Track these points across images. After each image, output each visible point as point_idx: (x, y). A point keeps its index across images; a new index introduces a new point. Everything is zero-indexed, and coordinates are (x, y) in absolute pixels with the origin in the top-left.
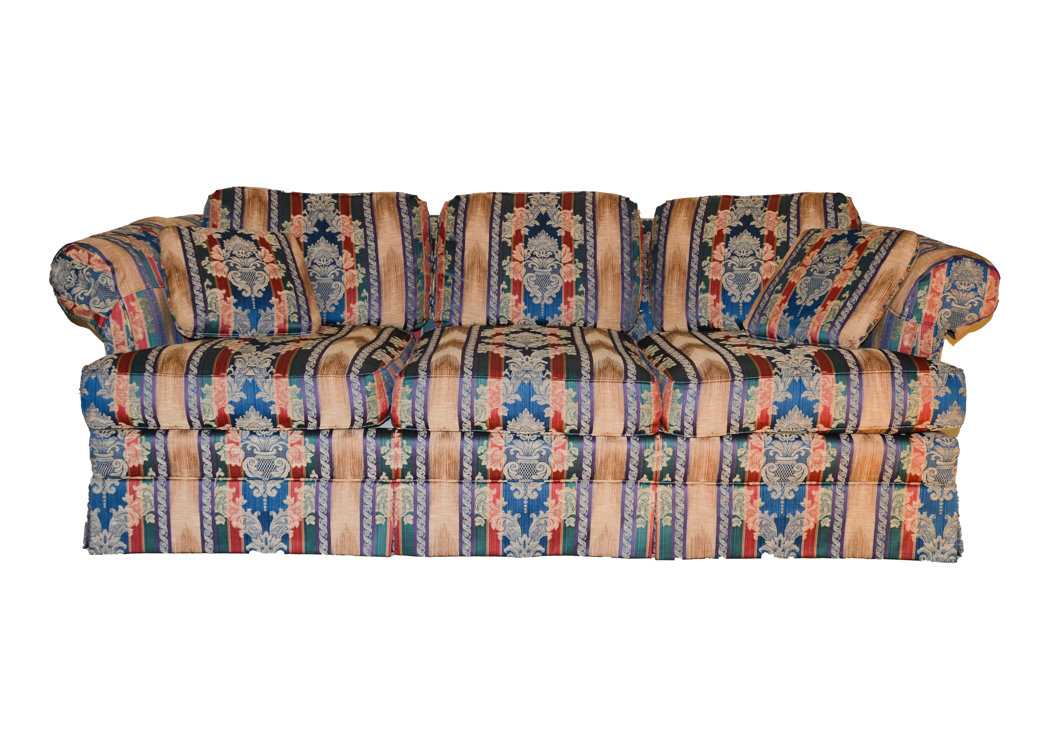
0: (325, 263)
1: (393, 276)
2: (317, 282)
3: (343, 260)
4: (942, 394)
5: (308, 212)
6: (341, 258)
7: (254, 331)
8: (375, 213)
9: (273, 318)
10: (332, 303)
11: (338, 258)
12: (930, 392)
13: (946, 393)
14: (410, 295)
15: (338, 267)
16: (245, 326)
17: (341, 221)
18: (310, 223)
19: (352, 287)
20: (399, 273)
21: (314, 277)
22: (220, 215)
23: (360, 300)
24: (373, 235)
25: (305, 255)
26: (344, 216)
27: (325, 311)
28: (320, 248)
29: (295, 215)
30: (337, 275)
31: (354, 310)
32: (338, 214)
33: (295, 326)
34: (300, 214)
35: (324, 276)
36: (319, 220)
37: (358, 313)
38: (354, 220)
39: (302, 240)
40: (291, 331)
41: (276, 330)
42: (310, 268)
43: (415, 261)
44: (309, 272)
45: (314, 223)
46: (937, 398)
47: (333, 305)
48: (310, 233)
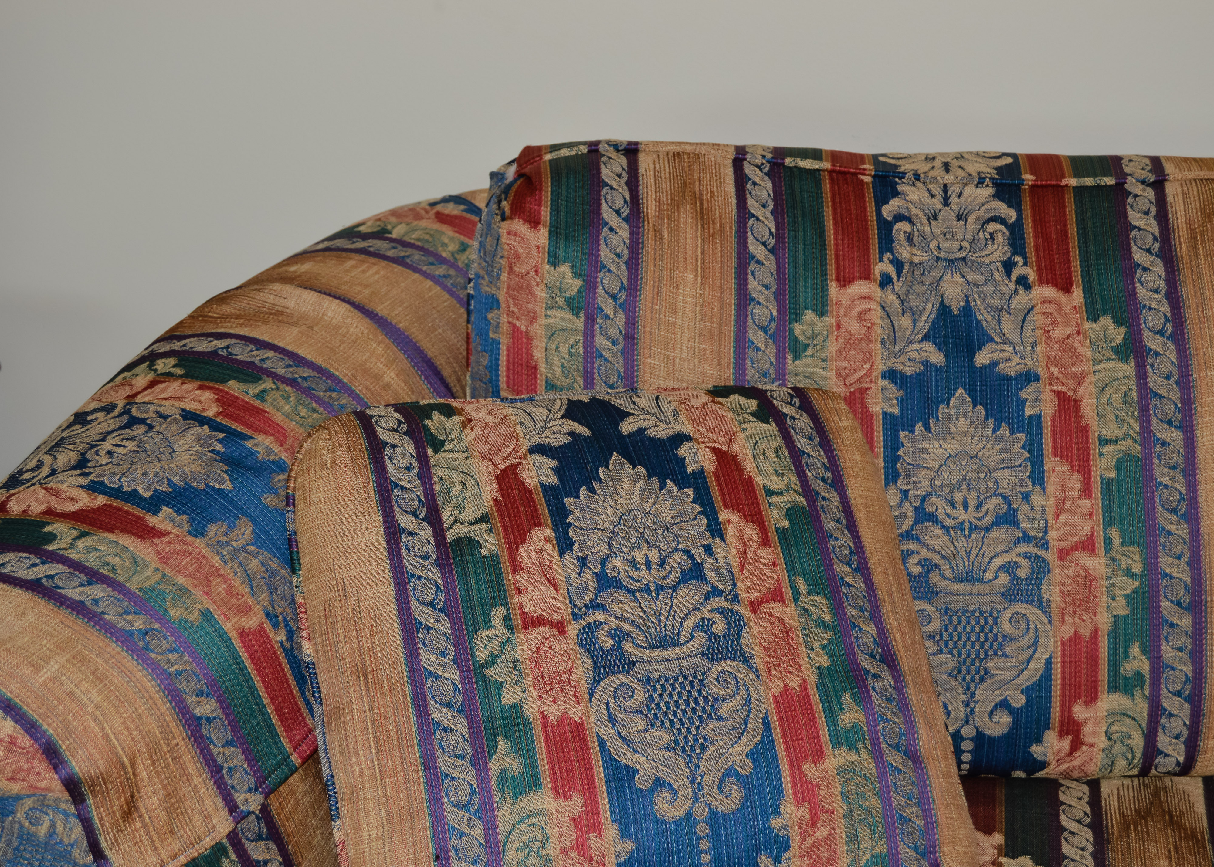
0: (971, 515)
2: (941, 601)
3: (1050, 503)
5: (898, 265)
6: (1037, 500)
8: (1187, 290)
10: (998, 696)
11: (1026, 497)
15: (1026, 538)
17: (1038, 319)
18: (905, 322)
19: (1085, 631)
21: (924, 577)
22: (541, 293)
23: (1113, 687)
24: (1175, 395)
25: (892, 476)
26: (1050, 292)
27: (968, 732)
28: (951, 446)
29: (844, 281)
30: (1022, 572)
31: (1087, 729)
32: (1023, 282)
34: (867, 276)
35: (968, 578)
36: (944, 309)
37: (1102, 742)
38: (1094, 317)
39: (876, 407)
42: (908, 536)
44: (906, 555)
45: (924, 325)
47: (1004, 704)
48: (910, 369)
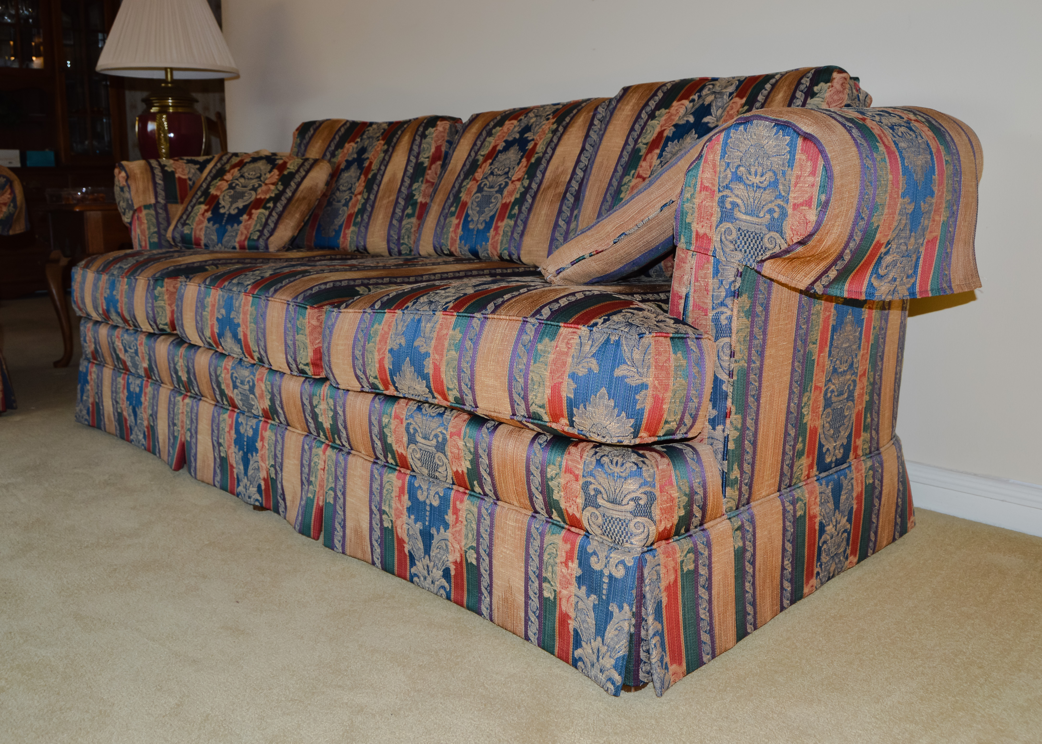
1: (385, 202)
4: (582, 372)
7: (220, 245)
9: (237, 234)
12: (564, 364)
13: (590, 370)
14: (395, 222)
16: (213, 240)
20: (391, 198)
33: (253, 243)
40: (250, 248)
41: (237, 246)
43: (411, 185)
46: (573, 376)
